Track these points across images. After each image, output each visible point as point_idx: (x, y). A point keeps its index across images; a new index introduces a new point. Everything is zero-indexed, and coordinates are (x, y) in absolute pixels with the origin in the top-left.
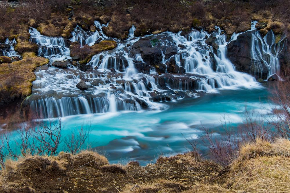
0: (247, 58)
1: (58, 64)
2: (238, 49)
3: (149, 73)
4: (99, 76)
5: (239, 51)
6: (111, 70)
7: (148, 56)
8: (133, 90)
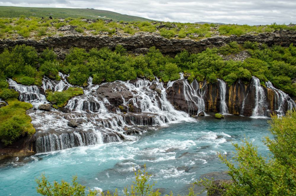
0: (182, 100)
1: (43, 107)
2: (174, 93)
3: (116, 113)
4: (79, 116)
5: (175, 95)
6: (86, 111)
7: (113, 99)
8: (110, 126)
